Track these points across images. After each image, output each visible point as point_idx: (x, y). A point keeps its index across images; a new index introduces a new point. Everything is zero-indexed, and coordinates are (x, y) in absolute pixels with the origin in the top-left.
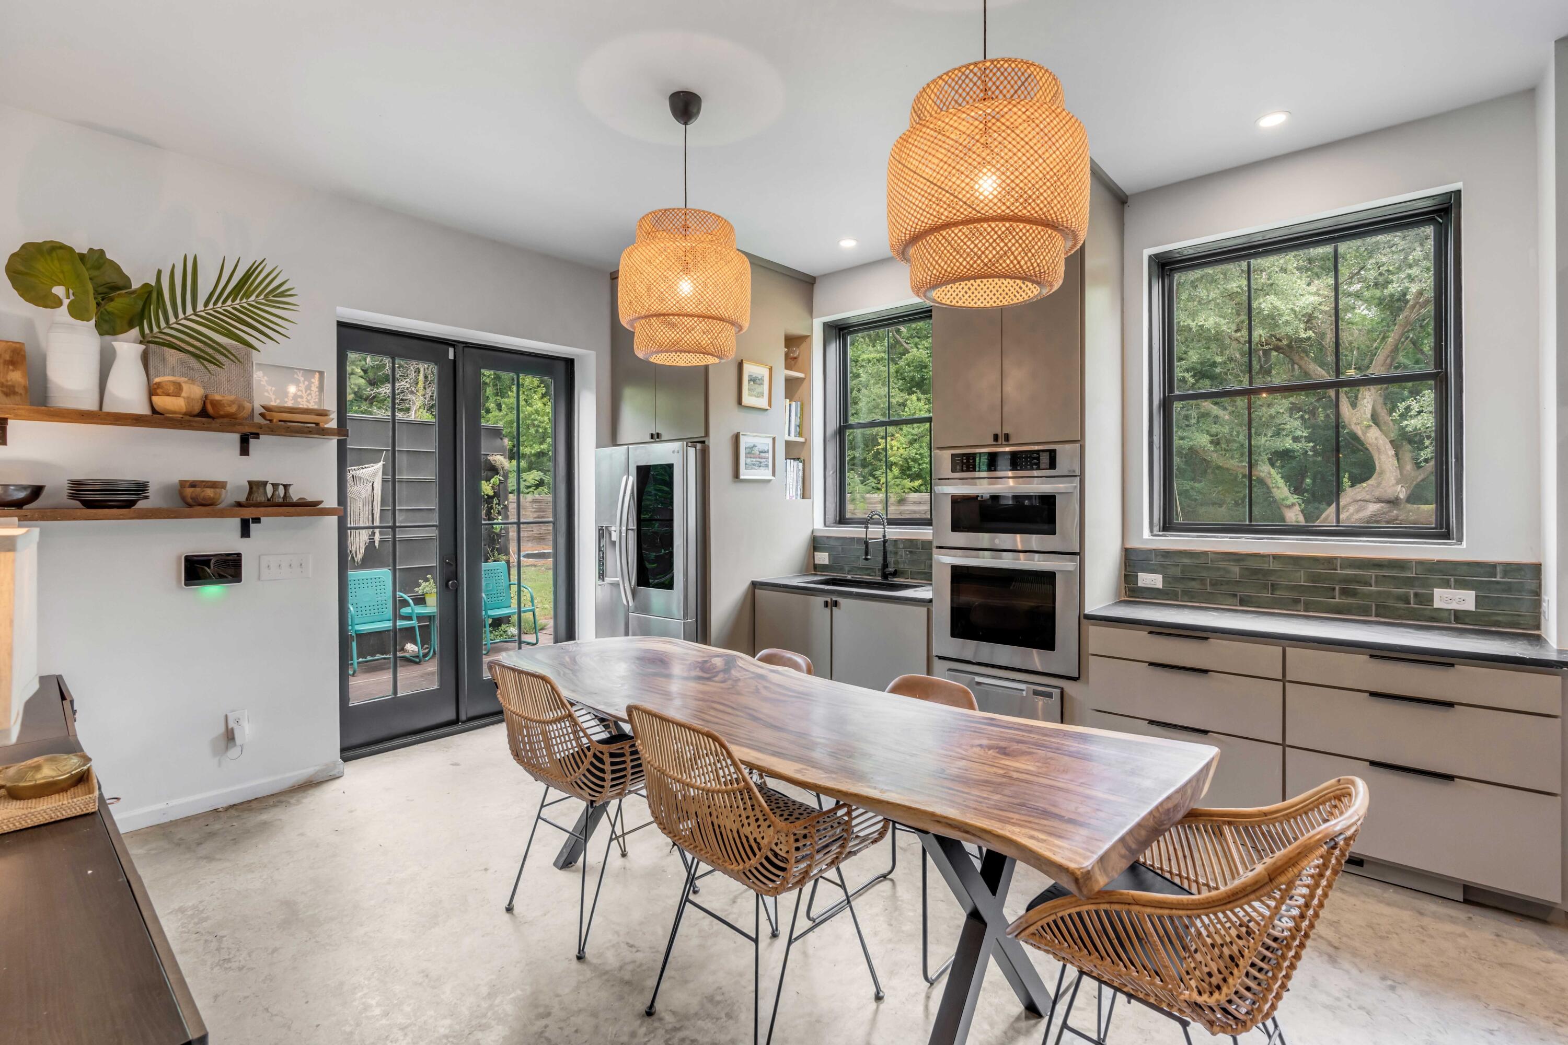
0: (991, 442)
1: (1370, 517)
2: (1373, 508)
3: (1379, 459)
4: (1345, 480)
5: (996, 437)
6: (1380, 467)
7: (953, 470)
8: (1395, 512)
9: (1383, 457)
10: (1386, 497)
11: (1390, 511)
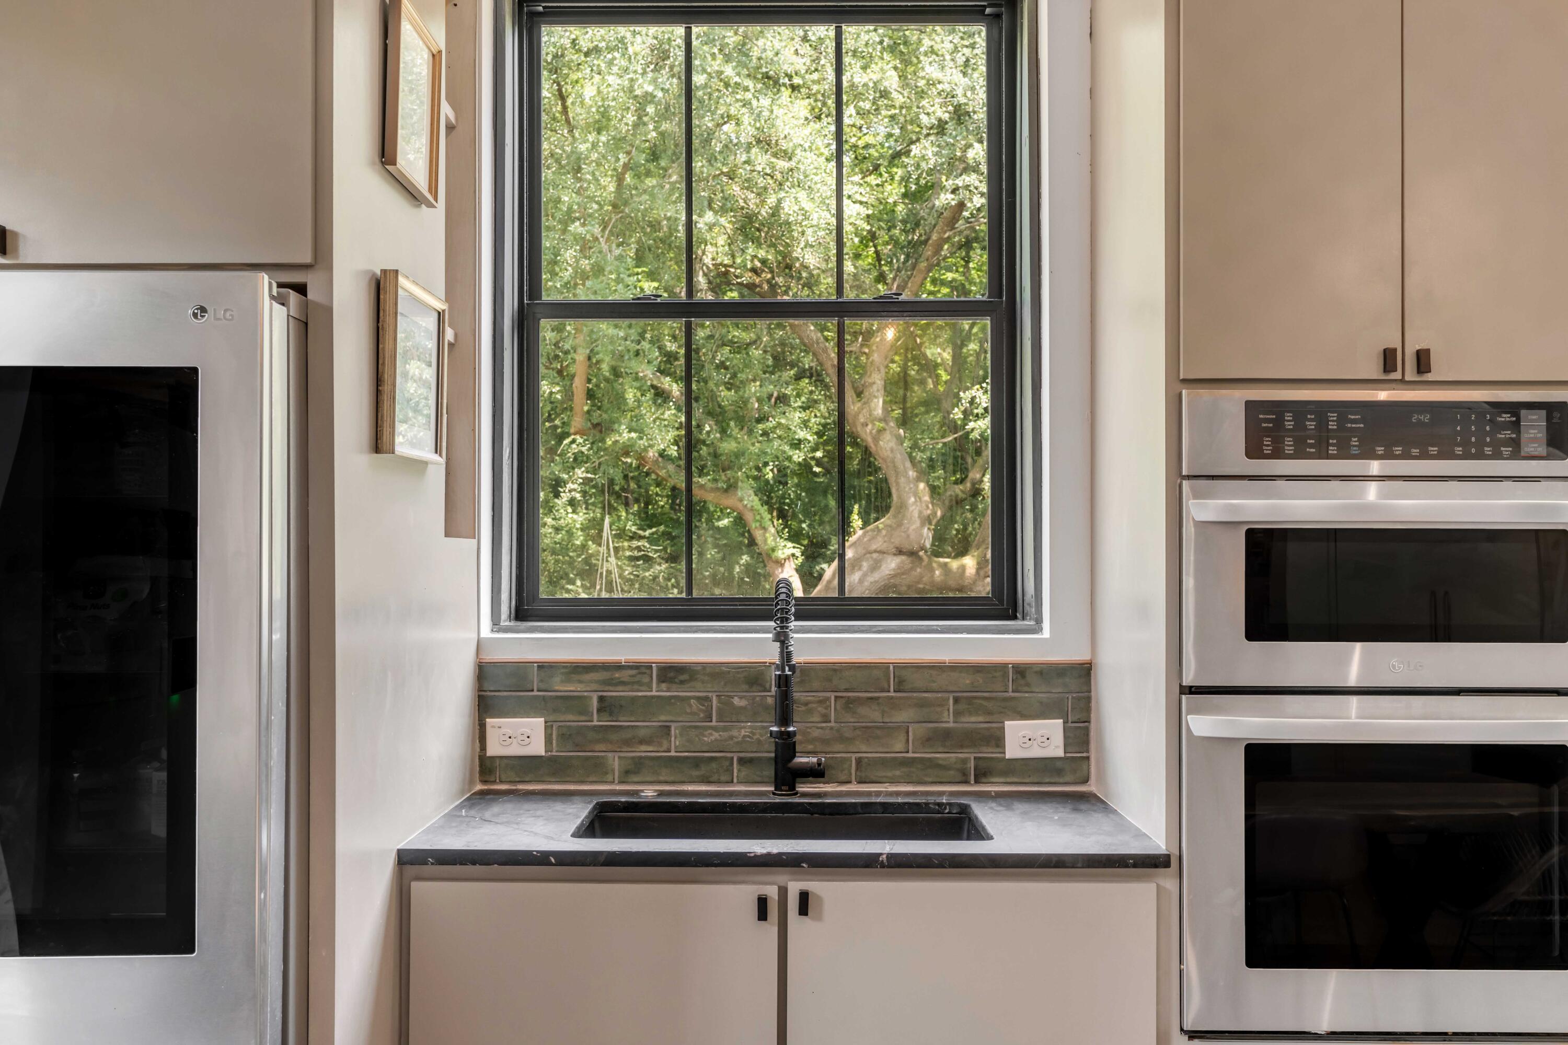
0: (1373, 370)
1: (889, 579)
2: (892, 564)
3: (897, 484)
4: (855, 516)
5: (1389, 359)
6: (899, 497)
7: (1254, 451)
8: (919, 570)
9: (902, 480)
10: (906, 546)
11: (912, 569)
